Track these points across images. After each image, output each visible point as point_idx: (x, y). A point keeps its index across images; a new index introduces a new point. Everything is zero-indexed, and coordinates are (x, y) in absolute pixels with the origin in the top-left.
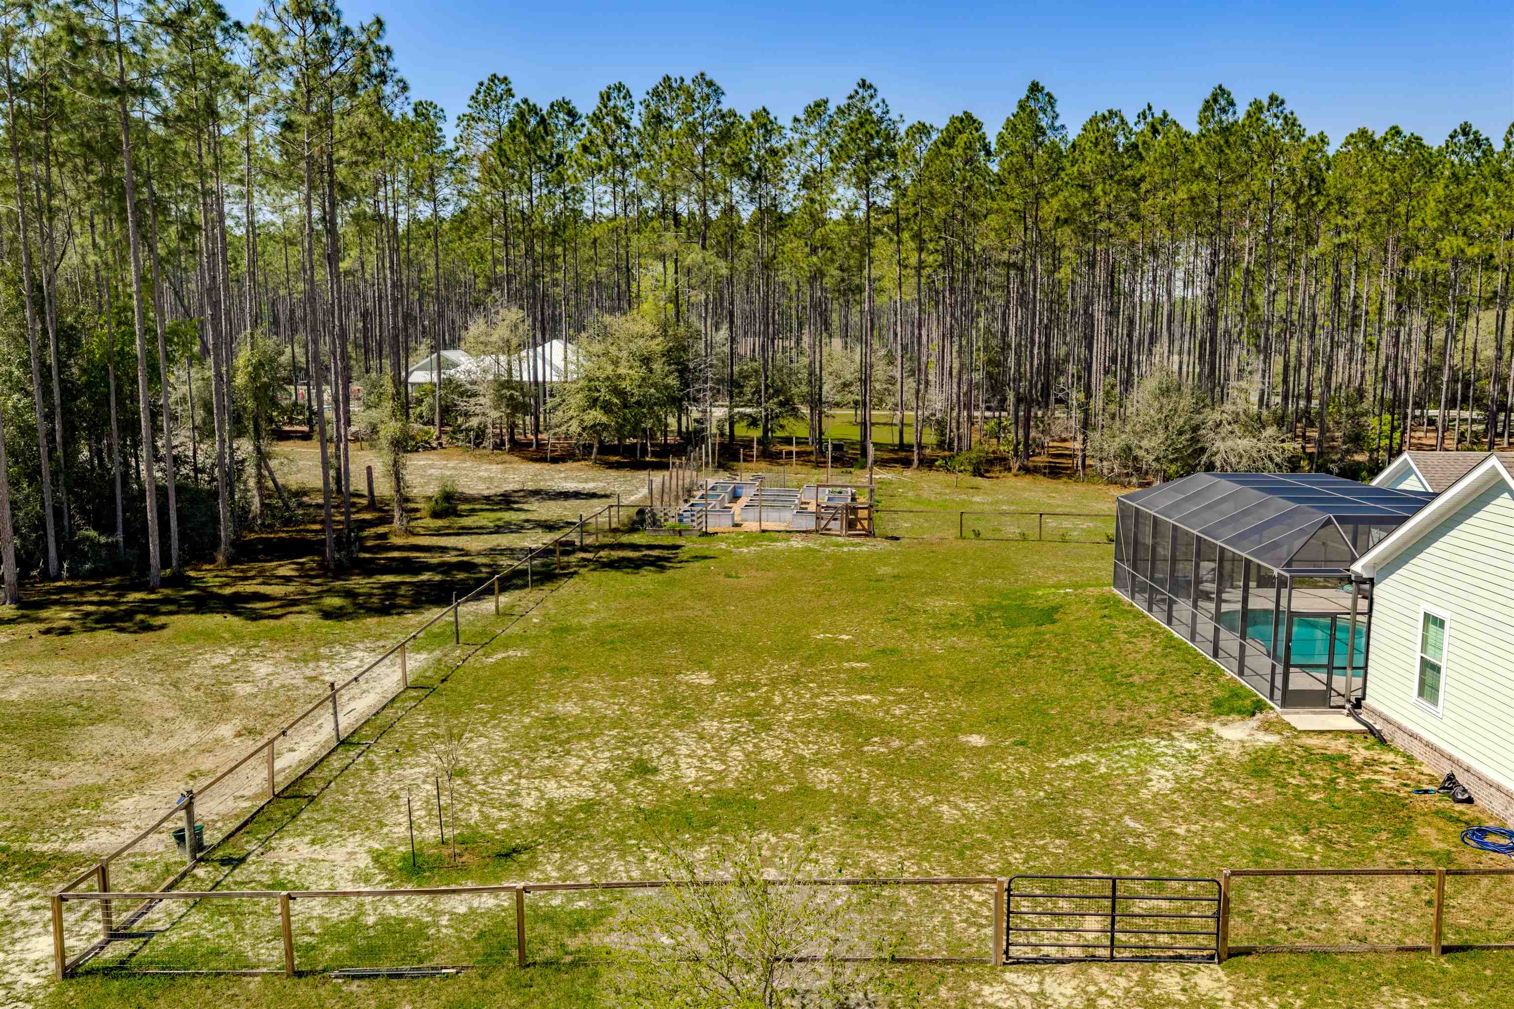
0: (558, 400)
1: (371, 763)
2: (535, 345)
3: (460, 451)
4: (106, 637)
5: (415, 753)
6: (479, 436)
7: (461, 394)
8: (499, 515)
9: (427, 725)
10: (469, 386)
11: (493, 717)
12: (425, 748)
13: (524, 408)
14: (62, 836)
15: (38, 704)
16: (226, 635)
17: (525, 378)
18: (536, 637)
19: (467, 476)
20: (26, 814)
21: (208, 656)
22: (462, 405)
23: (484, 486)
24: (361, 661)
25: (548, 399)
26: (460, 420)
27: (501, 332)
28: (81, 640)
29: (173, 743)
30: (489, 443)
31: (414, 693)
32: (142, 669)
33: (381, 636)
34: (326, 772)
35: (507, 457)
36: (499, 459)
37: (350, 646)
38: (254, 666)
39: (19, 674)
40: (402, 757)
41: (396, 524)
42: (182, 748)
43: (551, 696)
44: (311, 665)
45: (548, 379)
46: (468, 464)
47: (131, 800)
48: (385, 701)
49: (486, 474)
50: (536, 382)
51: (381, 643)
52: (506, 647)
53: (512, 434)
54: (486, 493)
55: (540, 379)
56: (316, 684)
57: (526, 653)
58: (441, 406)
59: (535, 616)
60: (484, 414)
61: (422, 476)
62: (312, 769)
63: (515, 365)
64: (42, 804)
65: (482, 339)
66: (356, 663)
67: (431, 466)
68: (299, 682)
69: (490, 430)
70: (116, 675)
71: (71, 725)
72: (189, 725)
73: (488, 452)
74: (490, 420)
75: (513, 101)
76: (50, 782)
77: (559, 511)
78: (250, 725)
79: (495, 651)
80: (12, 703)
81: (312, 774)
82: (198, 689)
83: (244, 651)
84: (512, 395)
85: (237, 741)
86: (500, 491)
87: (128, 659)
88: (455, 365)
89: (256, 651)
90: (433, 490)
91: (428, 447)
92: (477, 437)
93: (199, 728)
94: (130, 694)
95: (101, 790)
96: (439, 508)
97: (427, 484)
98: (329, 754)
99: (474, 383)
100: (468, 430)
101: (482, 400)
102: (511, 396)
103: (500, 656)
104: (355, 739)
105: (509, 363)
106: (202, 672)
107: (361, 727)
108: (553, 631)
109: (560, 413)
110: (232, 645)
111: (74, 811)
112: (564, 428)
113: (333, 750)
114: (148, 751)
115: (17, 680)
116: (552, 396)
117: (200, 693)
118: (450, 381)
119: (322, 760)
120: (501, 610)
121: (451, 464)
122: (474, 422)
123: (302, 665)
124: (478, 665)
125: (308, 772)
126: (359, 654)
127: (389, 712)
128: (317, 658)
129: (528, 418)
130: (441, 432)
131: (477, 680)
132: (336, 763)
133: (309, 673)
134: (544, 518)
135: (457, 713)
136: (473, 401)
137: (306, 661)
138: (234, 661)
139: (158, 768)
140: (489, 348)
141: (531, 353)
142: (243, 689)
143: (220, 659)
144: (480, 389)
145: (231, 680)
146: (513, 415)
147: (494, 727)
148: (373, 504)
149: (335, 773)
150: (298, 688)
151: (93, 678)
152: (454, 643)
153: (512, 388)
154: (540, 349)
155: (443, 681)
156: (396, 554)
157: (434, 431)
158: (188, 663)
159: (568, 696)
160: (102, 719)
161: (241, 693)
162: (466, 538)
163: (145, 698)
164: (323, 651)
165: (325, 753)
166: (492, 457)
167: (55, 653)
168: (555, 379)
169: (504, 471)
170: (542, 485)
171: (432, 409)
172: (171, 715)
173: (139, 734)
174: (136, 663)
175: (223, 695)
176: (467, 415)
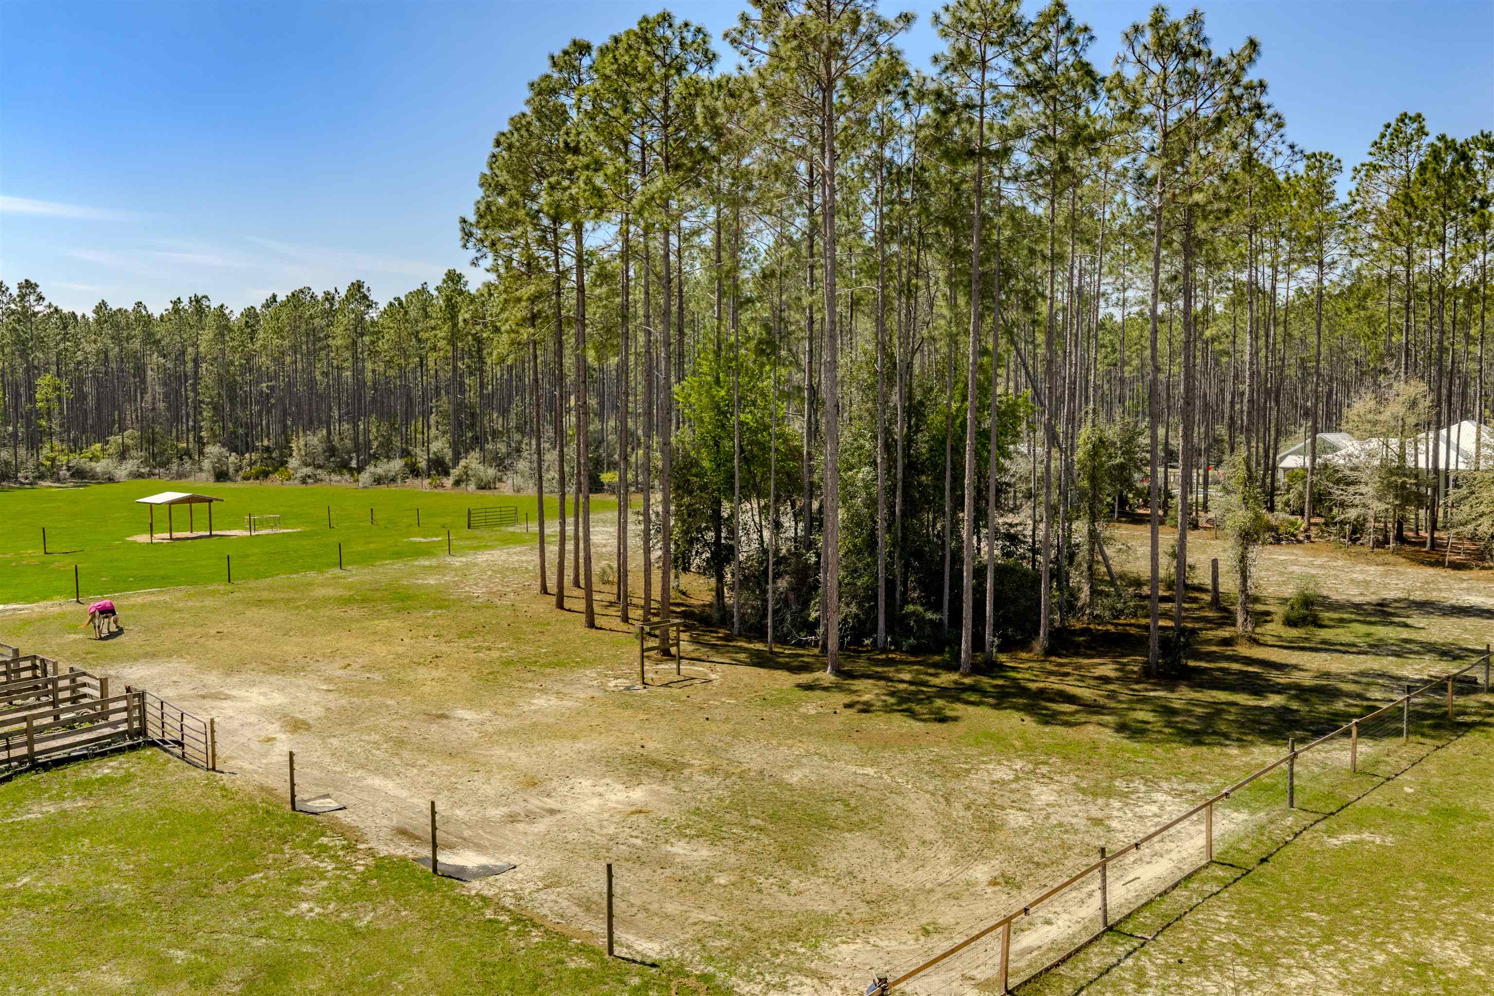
0: (1464, 491)
1: (1141, 972)
2: (1439, 428)
3: (1332, 546)
4: (900, 723)
5: (1203, 972)
6: (1357, 531)
7: (1338, 482)
8: (1372, 629)
9: (1229, 928)
10: (1348, 472)
11: (1328, 939)
12: (1220, 968)
13: (1419, 501)
14: (768, 978)
15: (811, 793)
16: (1017, 744)
17: (1422, 464)
18: (1408, 817)
19: (1336, 577)
20: (747, 934)
21: (991, 766)
22: (1337, 493)
23: (1356, 592)
24: (1162, 808)
25: (1451, 490)
26: (1335, 511)
27: (1395, 408)
28: (877, 723)
29: (921, 876)
30: (1369, 538)
31: (1219, 872)
32: (921, 770)
33: (1193, 776)
34: (1079, 973)
35: (1391, 558)
36: (1380, 559)
37: (1152, 783)
38: (1037, 789)
39: (808, 754)
40: (1184, 974)
41: (1240, 629)
42: (928, 886)
43: (1422, 923)
44: (1100, 801)
45: (1452, 467)
46: (1340, 563)
47: (853, 947)
48: (1179, 875)
49: (1361, 577)
50: (1436, 470)
51: (1192, 786)
52: (1360, 825)
53: (1400, 529)
54: (1358, 600)
55: (1442, 466)
56: (1099, 830)
57: (1389, 840)
58: (1312, 494)
59: (1409, 783)
60: (1364, 506)
61: (1281, 574)
62: (1063, 961)
63: (1410, 450)
64: (766, 927)
65: (1370, 417)
66: (1154, 809)
67: (1295, 563)
68: (1080, 823)
69: (1371, 524)
70: (894, 772)
71: (831, 827)
72: (945, 856)
73: (1366, 550)
74: (1371, 513)
75: (1426, 141)
76: (784, 897)
77: (1457, 632)
78: (1010, 871)
79: (1343, 828)
80: (790, 787)
81: (1063, 970)
82: (968, 808)
83: (1031, 766)
84: (1404, 483)
85: (989, 890)
86: (1374, 599)
87: (911, 756)
88: (1334, 449)
89: (1044, 769)
90: (1290, 591)
91: (1293, 539)
92: (1354, 532)
93: (955, 862)
94: (899, 800)
95: (828, 922)
96: (1295, 614)
97: (1285, 583)
98: (1090, 942)
99: (1354, 469)
100: (1343, 523)
101: (1363, 489)
102: (1403, 485)
103: (1349, 837)
104: (1128, 927)
105: (1402, 446)
106: (980, 786)
107: (1139, 910)
108: (1435, 811)
109: (1467, 509)
110: (1020, 757)
111: (792, 945)
112: (1470, 527)
113: (1096, 938)
114: (894, 880)
115: (804, 760)
116: (1457, 486)
117: (969, 814)
118: (1326, 466)
119: (1078, 951)
120: (1359, 767)
121: (1318, 562)
122: (1352, 514)
123: (1089, 798)
124: (1315, 846)
125: (1057, 965)
126: (1160, 797)
127: (1180, 894)
128: (1109, 793)
129: (1422, 512)
130: (1310, 524)
131: (1310, 869)
132: (1096, 959)
133: (1095, 812)
134: (1433, 639)
135: (1274, 920)
136: (1351, 489)
137: (1095, 795)
138: (1017, 779)
139: (895, 908)
140: (1378, 428)
141: (1431, 435)
142: (1016, 819)
143: (1003, 773)
144: (1364, 478)
145: (1007, 802)
146: (1402, 507)
147: (1327, 956)
148: (1217, 602)
149: (1091, 975)
150: (1076, 832)
151: (871, 771)
152: (1285, 804)
153: (1405, 475)
154: (1444, 432)
155: (1263, 861)
156: (1235, 666)
157: (1301, 522)
158: (968, 771)
159: (1451, 932)
160: (861, 826)
161: (1013, 824)
162: (1324, 655)
163: (912, 808)
164: (1119, 784)
165: (1086, 939)
166: (1372, 556)
167: (849, 734)
168: (1462, 466)
169: (1386, 575)
170: (1434, 596)
171: (1301, 496)
172: (929, 837)
173: (891, 854)
174: (917, 762)
175: (992, 822)
176: (1342, 505)
